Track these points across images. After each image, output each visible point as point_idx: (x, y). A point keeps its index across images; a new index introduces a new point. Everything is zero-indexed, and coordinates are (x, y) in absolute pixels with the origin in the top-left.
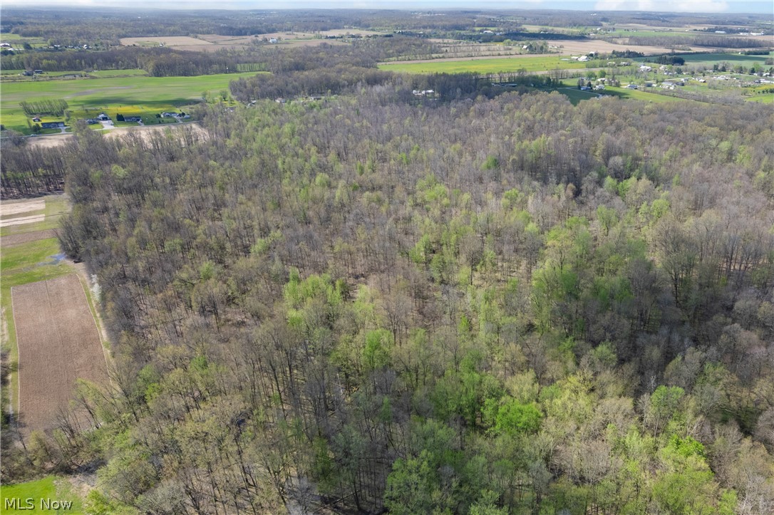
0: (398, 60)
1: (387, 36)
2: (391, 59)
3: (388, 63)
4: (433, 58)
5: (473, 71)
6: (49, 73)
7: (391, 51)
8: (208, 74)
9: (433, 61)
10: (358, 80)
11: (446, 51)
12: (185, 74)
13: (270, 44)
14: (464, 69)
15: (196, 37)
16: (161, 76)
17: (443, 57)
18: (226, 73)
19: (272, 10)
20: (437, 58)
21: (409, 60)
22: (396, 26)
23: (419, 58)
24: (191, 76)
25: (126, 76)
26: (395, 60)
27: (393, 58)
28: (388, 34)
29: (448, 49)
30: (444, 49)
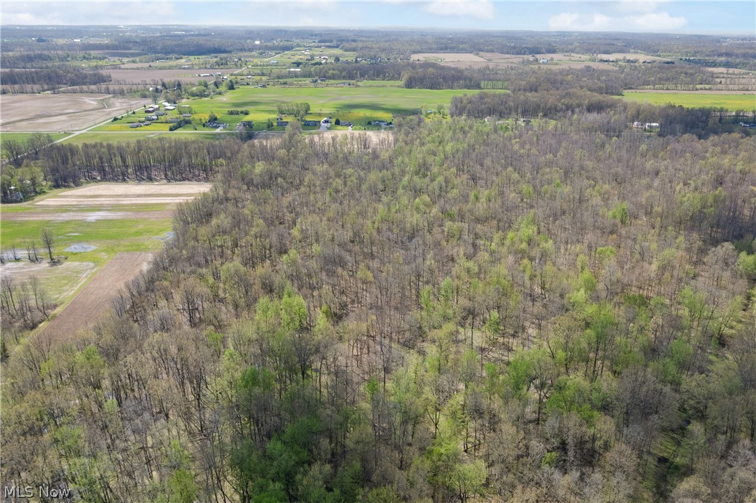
0: (654, 89)
1: (668, 63)
2: (646, 87)
3: (638, 91)
4: (697, 90)
5: (719, 107)
6: (330, 81)
7: (653, 79)
8: (452, 88)
9: (697, 92)
10: (578, 106)
11: (721, 82)
12: (431, 88)
13: (539, 63)
14: (725, 103)
15: (477, 54)
16: (411, 88)
17: (710, 89)
18: (469, 89)
19: (575, 32)
20: (701, 89)
21: (668, 89)
22: (687, 52)
23: (679, 88)
24: (437, 89)
25: (383, 86)
26: (650, 89)
27: (649, 87)
28: (669, 60)
29: (723, 80)
30: (718, 80)
